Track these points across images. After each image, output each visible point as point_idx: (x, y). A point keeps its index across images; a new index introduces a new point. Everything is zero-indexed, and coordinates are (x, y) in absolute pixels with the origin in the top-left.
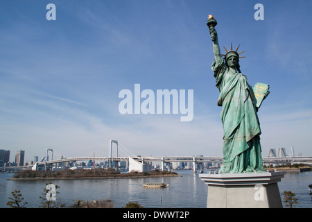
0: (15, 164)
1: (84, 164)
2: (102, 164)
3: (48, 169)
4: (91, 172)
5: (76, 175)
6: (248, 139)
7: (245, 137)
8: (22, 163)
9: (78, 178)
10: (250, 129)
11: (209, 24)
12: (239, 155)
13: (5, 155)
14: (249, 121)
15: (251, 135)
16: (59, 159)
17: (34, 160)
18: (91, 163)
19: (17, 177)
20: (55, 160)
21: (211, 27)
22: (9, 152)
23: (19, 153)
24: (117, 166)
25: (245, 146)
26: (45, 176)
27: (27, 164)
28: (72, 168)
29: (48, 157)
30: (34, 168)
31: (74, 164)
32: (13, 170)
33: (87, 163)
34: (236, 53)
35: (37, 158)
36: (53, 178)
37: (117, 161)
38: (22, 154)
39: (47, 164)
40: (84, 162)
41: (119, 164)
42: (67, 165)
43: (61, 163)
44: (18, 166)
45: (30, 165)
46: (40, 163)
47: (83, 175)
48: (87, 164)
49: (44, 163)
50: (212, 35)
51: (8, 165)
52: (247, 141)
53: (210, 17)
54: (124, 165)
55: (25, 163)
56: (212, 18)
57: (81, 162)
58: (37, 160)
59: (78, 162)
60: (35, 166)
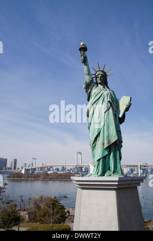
0: (10, 168)
1: (58, 169)
2: (71, 169)
3: (32, 173)
4: (61, 175)
5: (50, 177)
6: (106, 145)
7: (104, 144)
8: (15, 168)
9: (51, 179)
10: (108, 137)
11: (80, 49)
12: (99, 160)
13: (4, 162)
14: (108, 130)
15: (109, 143)
16: (40, 165)
17: (23, 165)
18: (64, 169)
19: (9, 177)
20: (37, 166)
21: (82, 52)
22: (6, 160)
23: (13, 160)
24: (82, 171)
25: (103, 153)
26: (28, 177)
27: (18, 169)
28: (49, 172)
29: (32, 164)
30: (23, 172)
31: (51, 169)
32: (9, 172)
34: (103, 71)
35: (26, 164)
36: (34, 179)
37: (82, 168)
38: (15, 161)
39: (32, 169)
42: (46, 169)
43: (42, 168)
44: (13, 170)
45: (20, 169)
46: (27, 168)
47: (55, 177)
48: (60, 169)
49: (30, 168)
50: (82, 58)
51: (6, 169)
52: (105, 148)
53: (82, 44)
54: (87, 170)
55: (17, 168)
56: (83, 45)
57: (56, 168)
58: (26, 166)
59: (54, 168)
60: (24, 170)
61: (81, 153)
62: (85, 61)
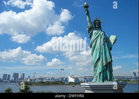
0: (20, 79)
1: (49, 79)
2: (57, 79)
3: (34, 81)
7: (103, 63)
8: (23, 79)
10: (106, 59)
11: (85, 7)
12: (100, 73)
14: (105, 55)
15: (106, 62)
16: (39, 77)
17: (28, 77)
18: (53, 79)
20: (37, 78)
21: (86, 9)
22: (18, 74)
23: (22, 74)
24: (63, 80)
25: (103, 68)
27: (25, 79)
28: (44, 81)
29: (34, 76)
31: (45, 79)
32: (20, 81)
33: (51, 78)
34: (99, 20)
35: (30, 76)
38: (24, 74)
39: (34, 79)
40: (50, 78)
41: (64, 79)
43: (40, 79)
45: (27, 79)
46: (31, 79)
50: (86, 12)
51: (18, 79)
52: (104, 65)
53: (85, 3)
54: (66, 80)
56: (86, 4)
58: (30, 78)
59: (47, 79)
60: (29, 80)
61: (63, 70)
62: (88, 14)
